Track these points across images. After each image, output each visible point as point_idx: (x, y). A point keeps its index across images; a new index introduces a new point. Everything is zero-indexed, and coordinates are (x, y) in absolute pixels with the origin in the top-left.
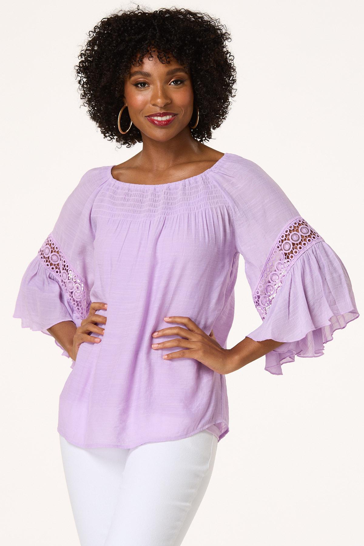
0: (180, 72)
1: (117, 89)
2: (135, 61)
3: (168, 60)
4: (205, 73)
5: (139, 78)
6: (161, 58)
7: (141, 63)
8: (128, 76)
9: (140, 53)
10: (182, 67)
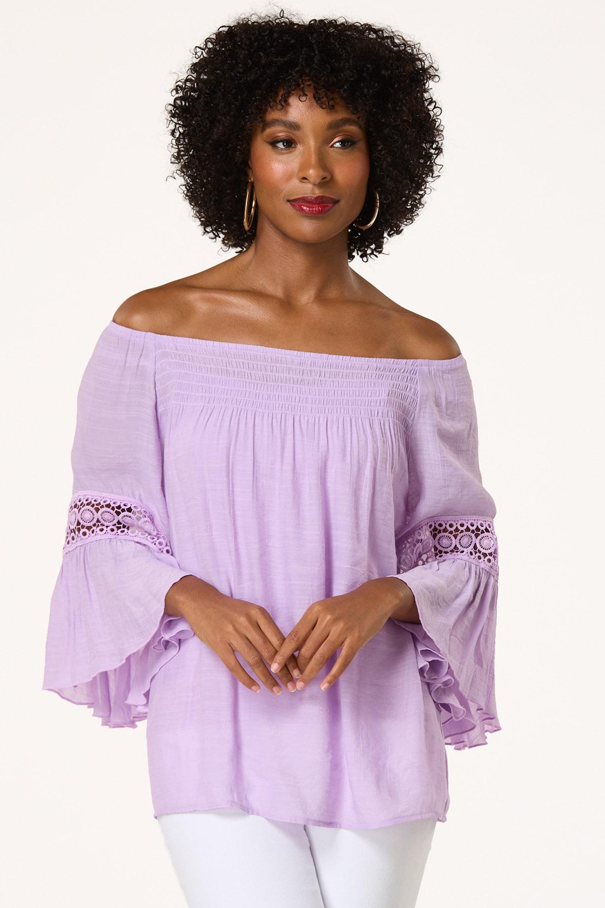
0: (351, 125)
1: (239, 147)
2: (275, 101)
3: (331, 103)
4: (393, 131)
5: (280, 132)
6: (319, 99)
7: (285, 104)
8: (261, 125)
9: (284, 89)
10: (354, 117)
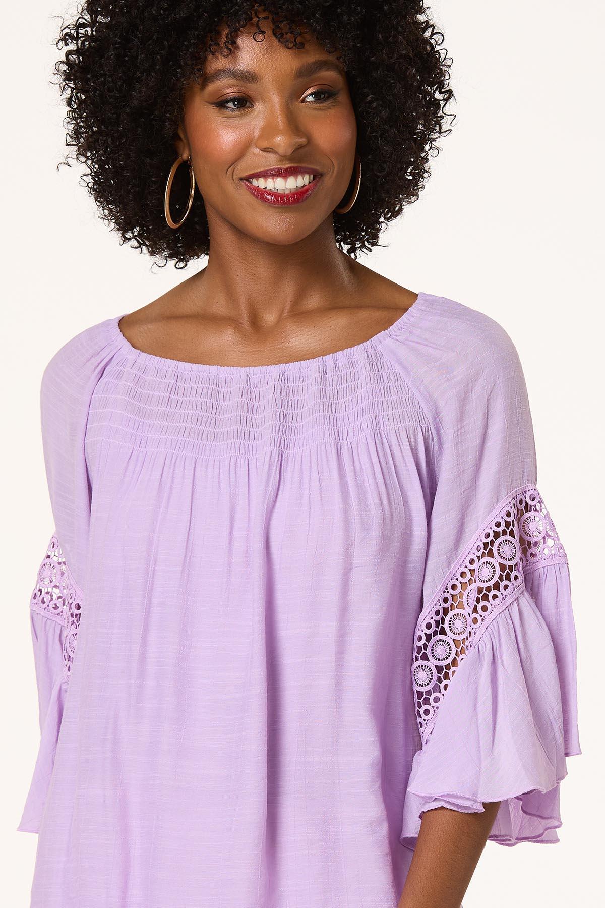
0: (327, 70)
2: (217, 44)
3: (299, 40)
4: (386, 72)
5: (227, 87)
6: (282, 35)
7: (233, 48)
8: (200, 81)
9: (229, 26)
10: (332, 58)
